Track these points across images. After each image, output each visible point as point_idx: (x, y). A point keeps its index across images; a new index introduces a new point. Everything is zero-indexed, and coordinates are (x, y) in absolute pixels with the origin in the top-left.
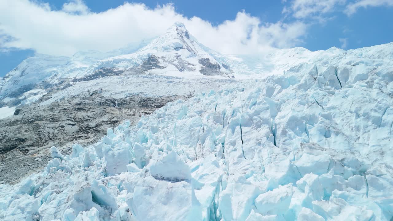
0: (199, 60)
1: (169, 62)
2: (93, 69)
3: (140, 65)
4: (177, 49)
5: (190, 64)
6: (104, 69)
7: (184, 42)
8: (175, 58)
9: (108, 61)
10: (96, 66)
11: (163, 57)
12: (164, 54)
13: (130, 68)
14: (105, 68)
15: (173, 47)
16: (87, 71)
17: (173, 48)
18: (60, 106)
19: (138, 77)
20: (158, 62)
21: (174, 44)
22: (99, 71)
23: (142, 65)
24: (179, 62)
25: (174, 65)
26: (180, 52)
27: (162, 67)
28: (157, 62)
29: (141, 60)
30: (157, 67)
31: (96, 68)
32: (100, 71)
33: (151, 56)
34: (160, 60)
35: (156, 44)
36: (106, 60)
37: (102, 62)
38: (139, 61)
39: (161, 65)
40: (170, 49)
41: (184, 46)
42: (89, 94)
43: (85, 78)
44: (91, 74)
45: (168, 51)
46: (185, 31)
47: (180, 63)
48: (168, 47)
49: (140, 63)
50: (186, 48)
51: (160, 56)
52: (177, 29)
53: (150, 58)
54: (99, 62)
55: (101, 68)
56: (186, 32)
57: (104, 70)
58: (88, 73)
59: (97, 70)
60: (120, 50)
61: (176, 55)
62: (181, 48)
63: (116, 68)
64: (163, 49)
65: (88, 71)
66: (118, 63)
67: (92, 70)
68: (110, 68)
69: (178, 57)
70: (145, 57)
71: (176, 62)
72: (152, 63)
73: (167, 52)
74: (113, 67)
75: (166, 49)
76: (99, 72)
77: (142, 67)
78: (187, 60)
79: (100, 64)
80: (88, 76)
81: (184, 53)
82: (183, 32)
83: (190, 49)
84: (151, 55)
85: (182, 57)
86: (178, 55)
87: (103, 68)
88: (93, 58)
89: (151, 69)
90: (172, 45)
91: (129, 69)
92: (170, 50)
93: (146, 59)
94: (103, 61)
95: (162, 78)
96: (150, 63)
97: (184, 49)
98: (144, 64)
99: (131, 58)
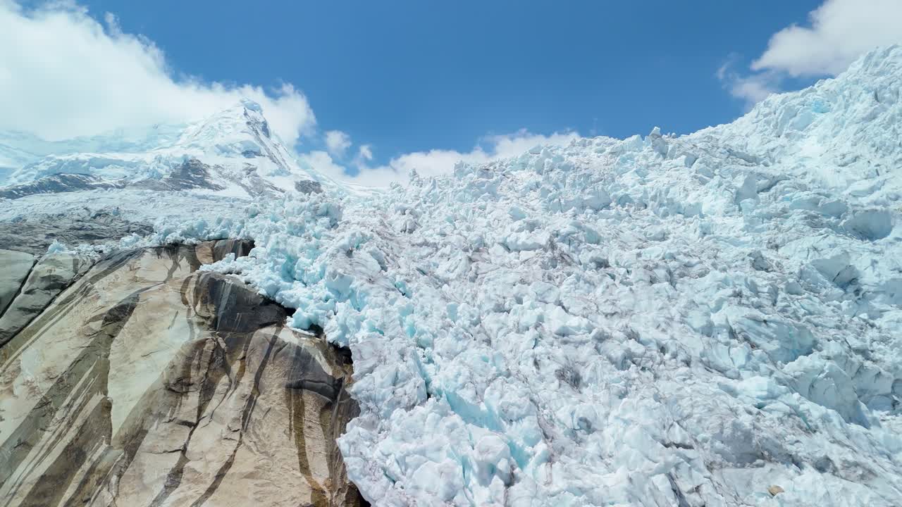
0: (297, 183)
1: (232, 179)
2: (35, 173)
3: (165, 177)
4: (247, 153)
5: (276, 189)
6: (64, 176)
7: (262, 142)
8: (244, 173)
9: (77, 159)
10: (43, 168)
11: (218, 167)
12: (221, 160)
13: (140, 179)
14: (67, 175)
15: (239, 149)
16: (15, 177)
17: (240, 152)
18: (34, 228)
19: (186, 195)
20: (206, 175)
21: (241, 143)
22: (49, 179)
23: (168, 177)
24: (252, 182)
25: (243, 186)
26: (255, 161)
27: (217, 188)
28: (204, 175)
29: (167, 168)
30: (204, 184)
31: (44, 173)
32: (53, 180)
33: (191, 161)
34: (211, 172)
35: (196, 138)
36: (72, 157)
37: (60, 160)
38: (162, 168)
39: (214, 182)
40: (234, 152)
41: (263, 151)
42: (89, 215)
43: (11, 193)
44: (27, 184)
45: (229, 157)
46: (261, 120)
47: (255, 184)
48: (230, 147)
49: (165, 172)
50: (267, 154)
51: (212, 164)
52: (246, 114)
53: (188, 164)
54: (51, 158)
55: (56, 174)
56: (265, 124)
57: (64, 179)
58: (20, 181)
59: (44, 178)
60: (93, 140)
61: (246, 166)
62: (258, 154)
63: (95, 178)
64: (218, 150)
65: (22, 176)
66: (102, 167)
67: (33, 175)
68: (81, 176)
69: (250, 171)
70: (175, 162)
71: (246, 181)
72: (192, 175)
73: (226, 157)
74: (87, 175)
75: (224, 150)
76: (50, 182)
77: (168, 181)
78: (270, 179)
79: (56, 164)
80: (19, 188)
81: (263, 166)
82: (258, 123)
83: (275, 158)
84: (190, 158)
85: (258, 172)
86: (251, 167)
87: (62, 175)
88: (18, 149)
89: (191, 188)
90: (238, 145)
91: (139, 182)
92: (234, 155)
93: (178, 165)
94: (63, 158)
95: (239, 202)
96: (189, 175)
97: (264, 156)
98: (173, 175)
99: (134, 161)
